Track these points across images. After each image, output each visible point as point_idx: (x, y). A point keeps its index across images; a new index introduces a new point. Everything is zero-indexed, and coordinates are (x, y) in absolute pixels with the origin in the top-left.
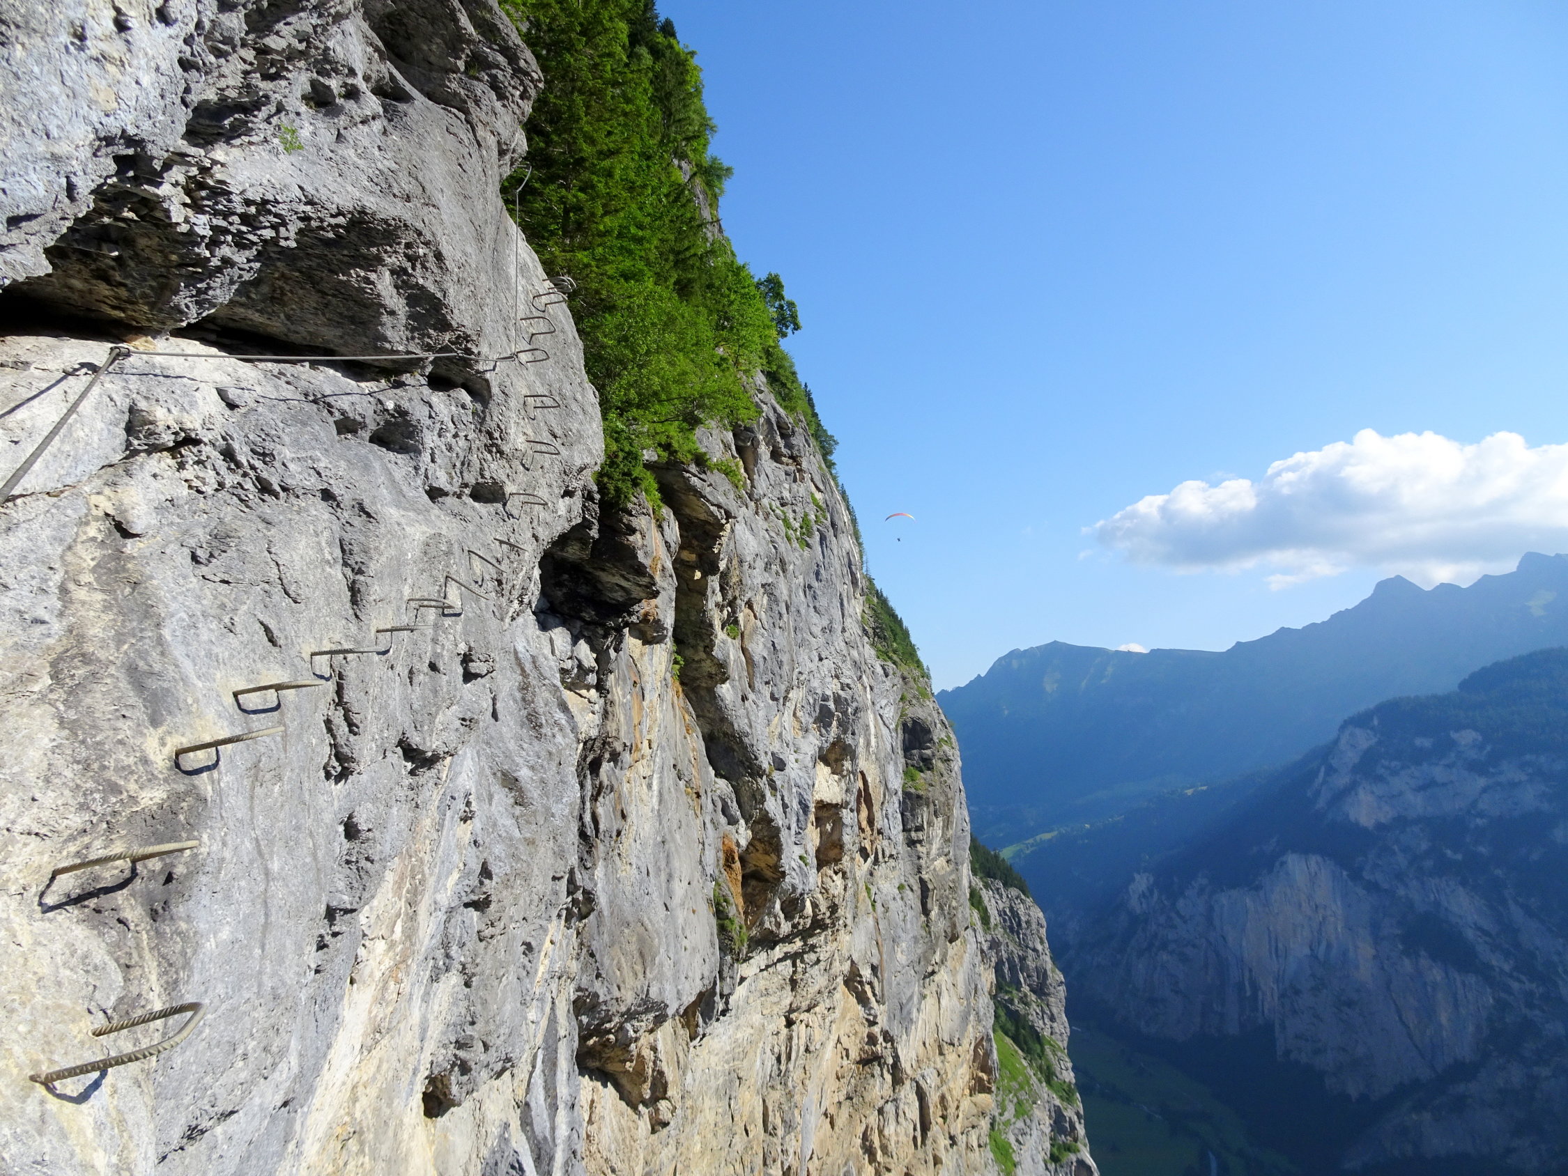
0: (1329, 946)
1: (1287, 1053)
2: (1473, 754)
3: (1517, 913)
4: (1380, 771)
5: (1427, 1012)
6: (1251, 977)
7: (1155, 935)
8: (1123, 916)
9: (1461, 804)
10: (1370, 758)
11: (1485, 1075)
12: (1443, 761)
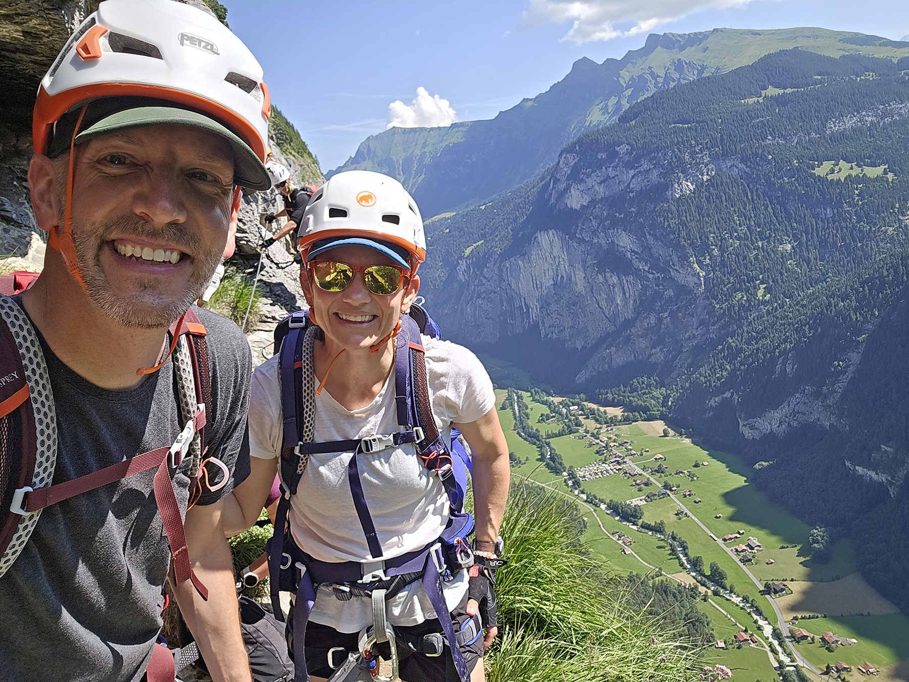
0: (562, 277)
1: (546, 336)
2: (627, 158)
3: (650, 240)
4: (581, 176)
5: (611, 299)
6: (525, 302)
7: (474, 291)
8: (456, 285)
9: (622, 187)
10: (576, 170)
11: (638, 324)
12: (612, 165)
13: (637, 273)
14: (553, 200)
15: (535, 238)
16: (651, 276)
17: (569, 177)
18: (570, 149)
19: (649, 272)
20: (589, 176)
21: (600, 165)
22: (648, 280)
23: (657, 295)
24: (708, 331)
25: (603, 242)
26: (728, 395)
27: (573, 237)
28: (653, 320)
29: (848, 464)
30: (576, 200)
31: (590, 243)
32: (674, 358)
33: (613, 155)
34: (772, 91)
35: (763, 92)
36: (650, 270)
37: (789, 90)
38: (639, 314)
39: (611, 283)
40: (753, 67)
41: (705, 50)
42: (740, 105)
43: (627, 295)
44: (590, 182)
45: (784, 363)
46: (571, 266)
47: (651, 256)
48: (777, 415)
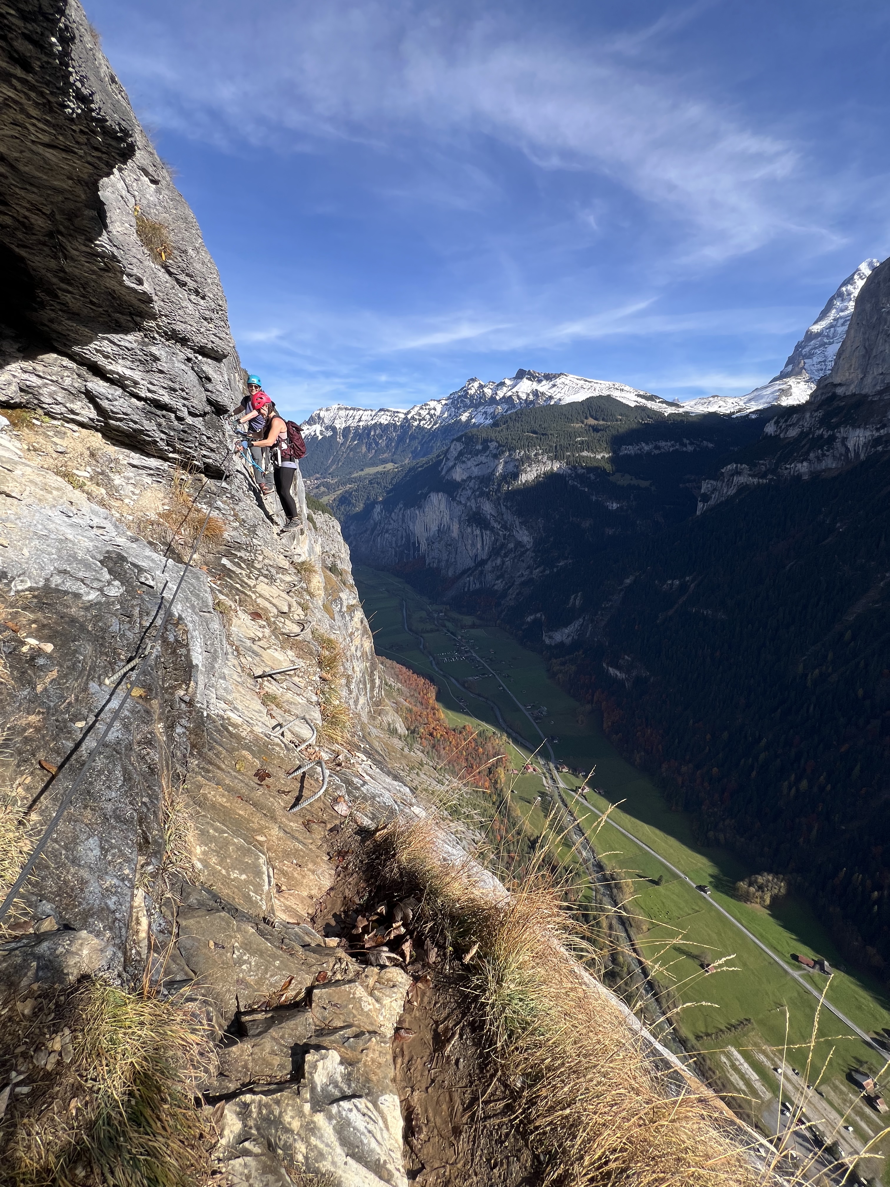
0: (444, 526)
1: (429, 564)
2: (494, 452)
3: (504, 509)
4: (464, 459)
5: (473, 545)
6: (418, 540)
7: (384, 528)
8: (372, 522)
9: (490, 470)
10: (461, 454)
11: (489, 563)
12: (485, 455)
13: (492, 529)
14: (444, 473)
15: (429, 497)
16: (501, 533)
17: (457, 458)
18: (459, 439)
19: (500, 530)
20: (469, 459)
21: (477, 453)
22: (498, 534)
23: (503, 546)
24: (531, 573)
25: (473, 506)
26: (538, 615)
27: (454, 499)
28: (499, 561)
29: (604, 665)
30: (458, 475)
31: (465, 505)
32: (509, 588)
33: (486, 448)
34: (591, 421)
35: (585, 421)
37: (601, 422)
38: (490, 557)
39: (475, 533)
40: (582, 403)
41: (554, 386)
42: (570, 427)
43: (485, 543)
44: (469, 464)
45: (575, 599)
46: (451, 519)
47: (502, 519)
48: (566, 631)
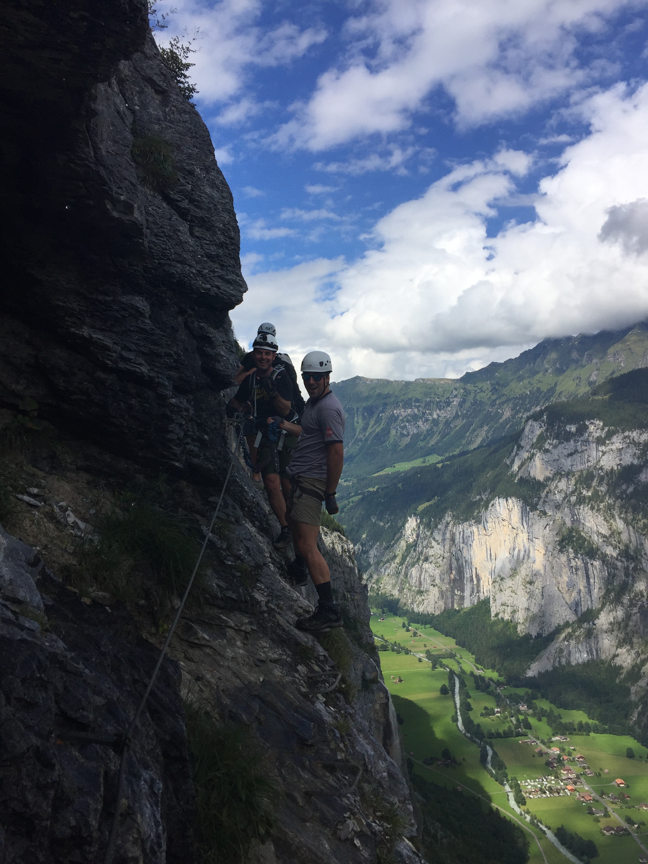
2: (597, 434)
3: (620, 524)
4: (547, 446)
6: (476, 573)
12: (582, 438)
13: (603, 558)
14: (515, 468)
15: (493, 505)
16: (619, 564)
17: (534, 446)
18: (537, 417)
19: (617, 559)
21: (568, 437)
22: (615, 567)
23: (626, 587)
25: (568, 520)
27: (533, 508)
28: (620, 614)
30: (539, 470)
31: (554, 518)
33: (583, 429)
36: (619, 558)
38: (603, 605)
39: (573, 564)
43: (592, 581)
44: (556, 453)
46: (530, 540)
47: (620, 541)
